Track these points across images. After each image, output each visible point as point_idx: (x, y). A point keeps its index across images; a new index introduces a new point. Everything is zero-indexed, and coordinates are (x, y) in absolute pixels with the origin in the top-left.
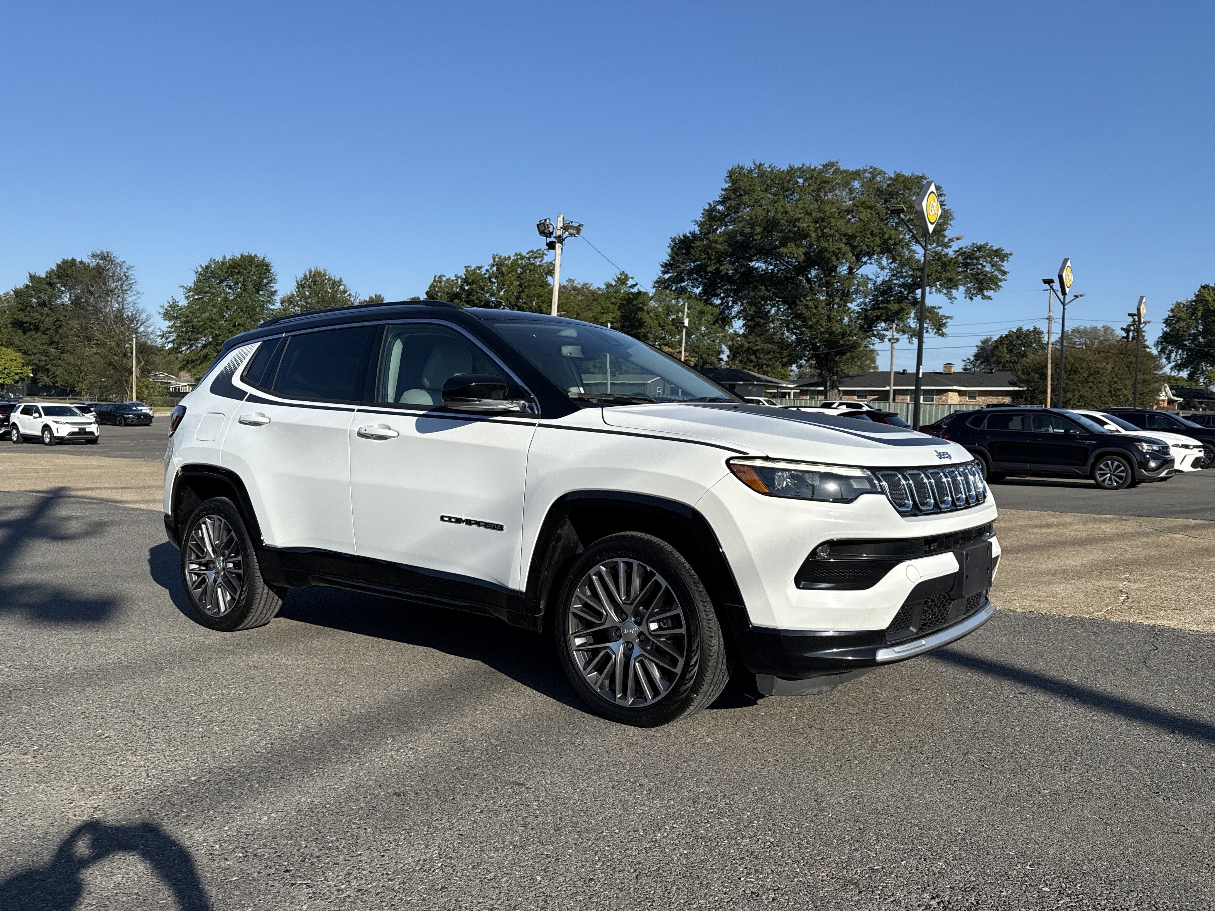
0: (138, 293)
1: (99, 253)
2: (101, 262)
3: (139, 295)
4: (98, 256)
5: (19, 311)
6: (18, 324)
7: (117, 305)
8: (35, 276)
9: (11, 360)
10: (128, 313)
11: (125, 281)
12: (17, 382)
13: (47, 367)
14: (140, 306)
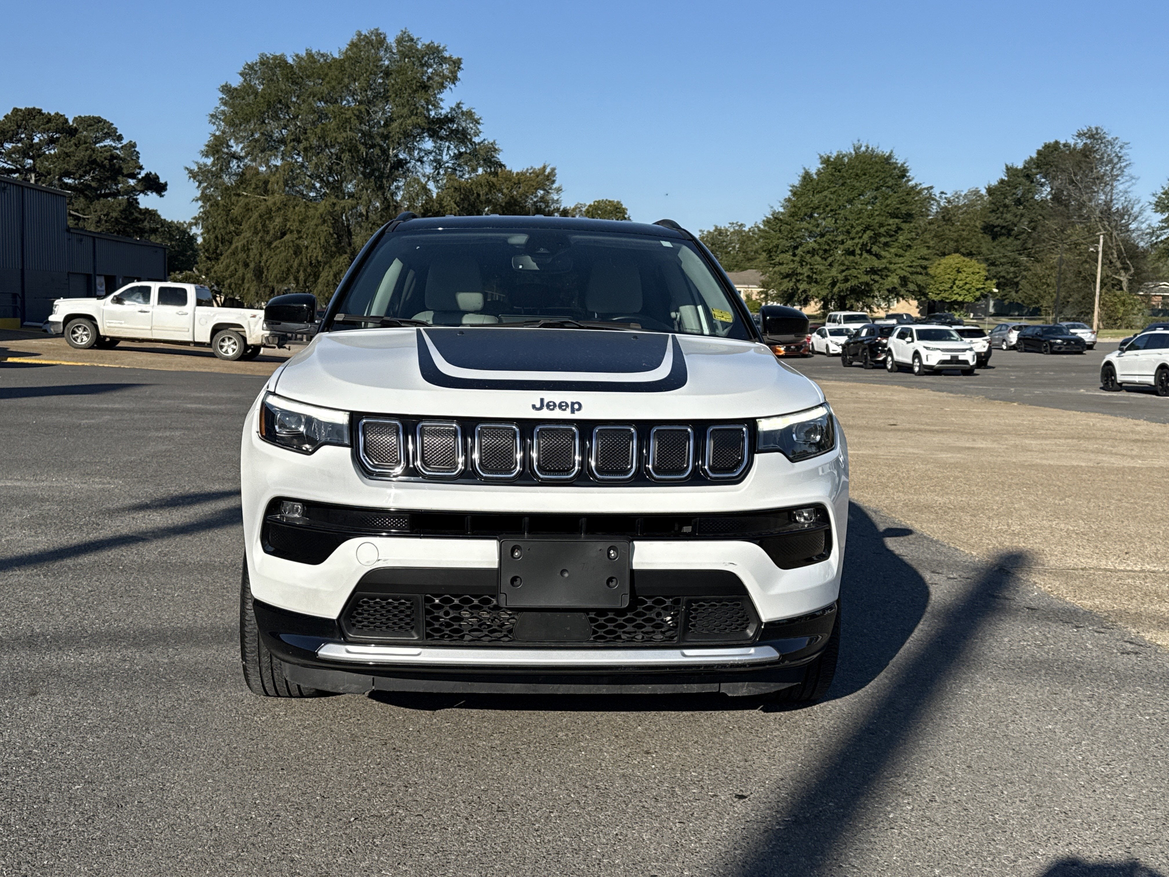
0: (1132, 178)
1: (1086, 131)
2: (1088, 141)
3: (1134, 181)
4: (1085, 134)
5: (991, 212)
6: (990, 230)
7: (1103, 197)
8: (1011, 168)
9: (973, 273)
10: (1117, 206)
11: (1117, 163)
12: (978, 299)
13: (1016, 280)
14: (1132, 196)
